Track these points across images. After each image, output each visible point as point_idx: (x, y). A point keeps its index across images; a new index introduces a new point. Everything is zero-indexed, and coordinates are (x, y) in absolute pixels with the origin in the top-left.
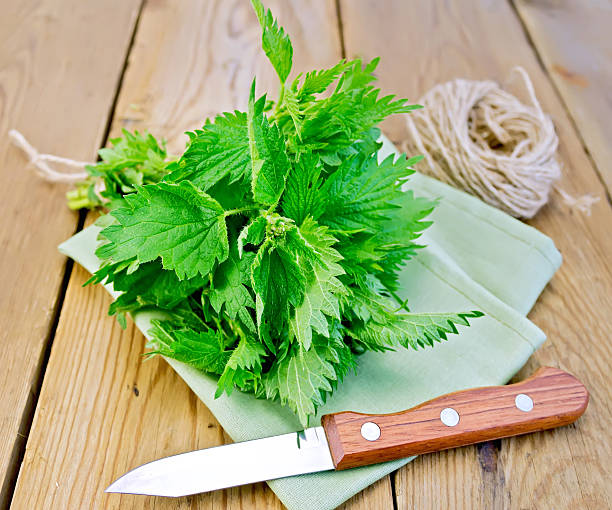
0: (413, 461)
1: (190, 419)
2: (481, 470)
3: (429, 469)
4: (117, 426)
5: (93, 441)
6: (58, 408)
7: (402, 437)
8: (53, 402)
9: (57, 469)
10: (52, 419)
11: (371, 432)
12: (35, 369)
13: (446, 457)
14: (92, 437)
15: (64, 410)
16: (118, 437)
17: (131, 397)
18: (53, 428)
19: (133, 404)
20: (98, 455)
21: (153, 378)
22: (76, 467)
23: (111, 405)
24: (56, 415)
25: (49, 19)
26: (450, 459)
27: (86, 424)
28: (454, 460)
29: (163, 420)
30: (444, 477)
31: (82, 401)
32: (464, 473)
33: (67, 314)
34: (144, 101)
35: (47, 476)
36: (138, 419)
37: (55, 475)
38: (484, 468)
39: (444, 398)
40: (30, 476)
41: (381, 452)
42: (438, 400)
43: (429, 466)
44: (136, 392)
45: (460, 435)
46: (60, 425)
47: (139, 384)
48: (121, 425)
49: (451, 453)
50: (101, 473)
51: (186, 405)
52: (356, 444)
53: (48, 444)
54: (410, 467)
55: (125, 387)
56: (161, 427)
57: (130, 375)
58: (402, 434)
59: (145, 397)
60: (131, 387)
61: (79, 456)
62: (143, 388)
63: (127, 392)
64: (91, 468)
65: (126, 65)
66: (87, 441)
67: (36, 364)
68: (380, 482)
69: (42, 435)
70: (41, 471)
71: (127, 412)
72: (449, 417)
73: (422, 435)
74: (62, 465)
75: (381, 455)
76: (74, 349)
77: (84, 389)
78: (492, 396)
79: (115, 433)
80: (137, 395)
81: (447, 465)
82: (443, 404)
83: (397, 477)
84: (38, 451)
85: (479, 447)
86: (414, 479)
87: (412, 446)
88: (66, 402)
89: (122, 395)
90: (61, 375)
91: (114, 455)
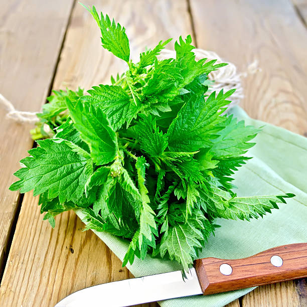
0: (253, 291)
1: (107, 267)
2: (298, 297)
3: (265, 296)
4: (60, 271)
5: (45, 280)
6: (21, 260)
7: (246, 273)
8: (18, 257)
9: (21, 297)
10: (17, 268)
11: (226, 270)
12: (6, 238)
13: (275, 288)
14: (44, 278)
15: (25, 262)
16: (61, 278)
17: (69, 253)
18: (18, 272)
19: (70, 257)
20: (48, 289)
21: (82, 243)
22: (34, 296)
23: (56, 259)
24: (20, 264)
25: (9, 34)
26: (278, 290)
27: (40, 270)
28: (280, 290)
29: (90, 267)
30: (274, 301)
31: (37, 256)
32: (287, 298)
33: (26, 204)
34: (72, 80)
35: (15, 302)
36: (74, 267)
37: (20, 301)
38: (300, 295)
39: (273, 250)
40: (3, 301)
41: (234, 282)
42: (269, 251)
43: (264, 294)
44: (72, 251)
45: (284, 273)
46: (23, 271)
47: (73, 246)
48: (62, 271)
49: (278, 286)
50: (50, 300)
51: (105, 258)
52: (217, 277)
53: (15, 282)
54: (252, 295)
55: (64, 248)
56: (88, 271)
57: (68, 241)
58: (246, 271)
59: (78, 253)
60: (68, 247)
61: (35, 289)
62: (76, 248)
63: (65, 251)
64: (44, 296)
65: (59, 60)
66: (40, 281)
67: (7, 234)
68: (232, 303)
69: (11, 277)
70: (11, 298)
71: (66, 262)
72: (276, 261)
73: (259, 272)
74: (25, 294)
75: (233, 285)
76: (31, 225)
77: (38, 249)
78: (303, 248)
79: (59, 275)
80: (73, 253)
81: (276, 293)
82: (272, 253)
83: (244, 301)
84: (9, 287)
85: (296, 282)
86: (254, 302)
87: (253, 278)
88: (27, 257)
89: (63, 252)
90: (23, 240)
91: (58, 289)
